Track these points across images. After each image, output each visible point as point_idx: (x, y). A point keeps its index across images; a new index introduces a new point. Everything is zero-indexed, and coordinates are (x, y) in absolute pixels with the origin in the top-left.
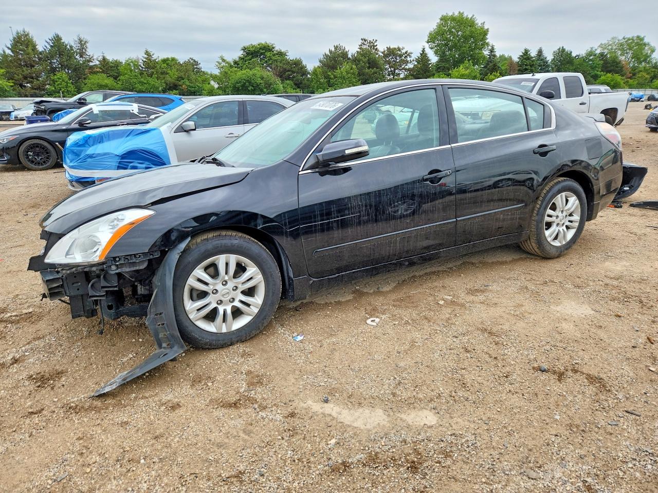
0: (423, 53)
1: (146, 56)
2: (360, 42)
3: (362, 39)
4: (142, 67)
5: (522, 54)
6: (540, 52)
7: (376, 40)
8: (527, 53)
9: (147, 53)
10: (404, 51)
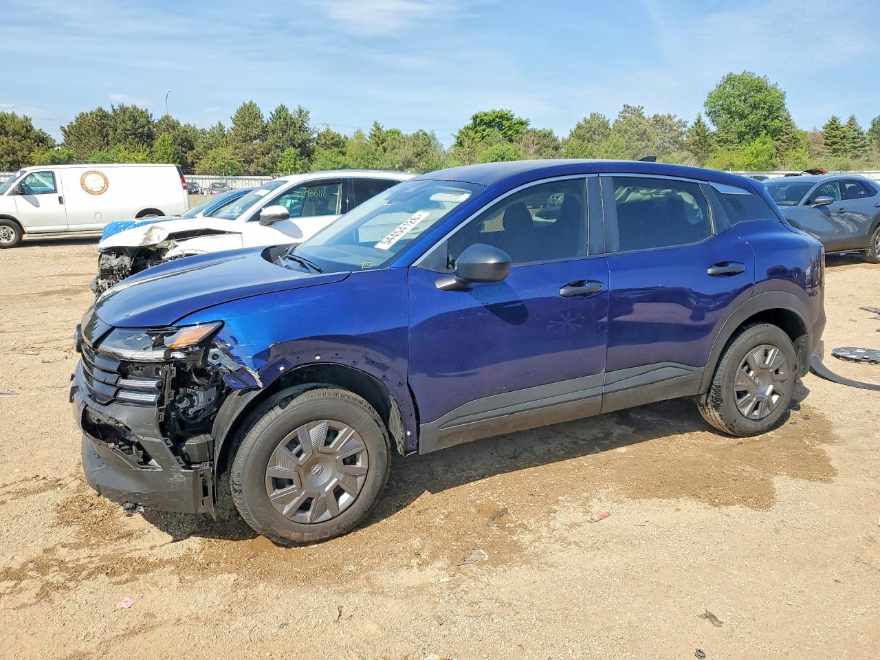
0: (699, 122)
1: (374, 128)
2: (622, 109)
3: (625, 106)
4: (368, 141)
5: (828, 123)
6: (852, 121)
7: (643, 107)
8: (835, 122)
9: (376, 124)
10: (676, 120)
